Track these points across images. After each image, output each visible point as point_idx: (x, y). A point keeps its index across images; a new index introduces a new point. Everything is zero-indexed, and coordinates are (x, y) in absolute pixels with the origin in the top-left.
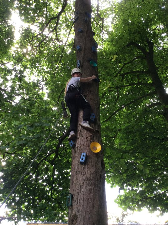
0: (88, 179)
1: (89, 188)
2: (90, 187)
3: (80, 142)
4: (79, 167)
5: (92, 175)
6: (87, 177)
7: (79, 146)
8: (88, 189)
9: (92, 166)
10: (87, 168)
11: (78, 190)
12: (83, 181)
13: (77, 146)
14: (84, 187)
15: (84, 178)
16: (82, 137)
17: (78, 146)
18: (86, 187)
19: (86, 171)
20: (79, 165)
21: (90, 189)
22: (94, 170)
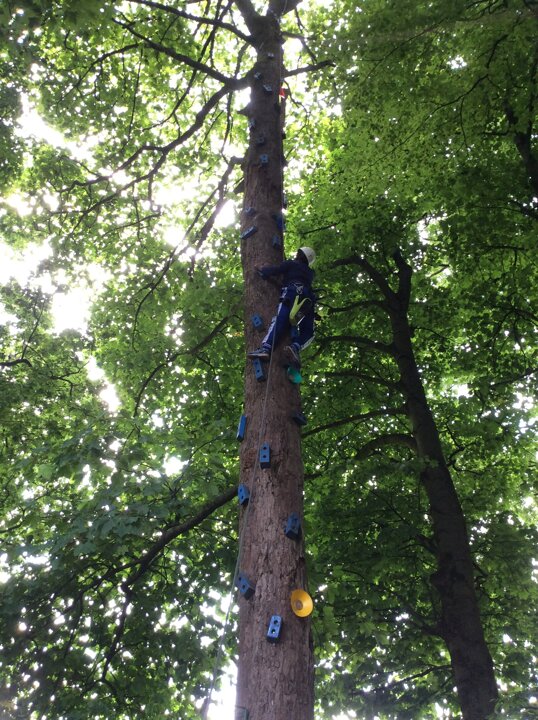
0: (284, 678)
1: (286, 698)
2: (289, 698)
3: (265, 586)
4: (264, 649)
5: (293, 670)
6: (281, 674)
7: (264, 594)
8: (285, 701)
9: (293, 648)
10: (282, 653)
11: (262, 701)
12: (274, 683)
13: (257, 594)
14: (277, 695)
15: (276, 674)
16: (271, 572)
17: (260, 596)
18: (281, 695)
19: (281, 659)
20: (265, 644)
21: (289, 703)
22: (297, 658)
